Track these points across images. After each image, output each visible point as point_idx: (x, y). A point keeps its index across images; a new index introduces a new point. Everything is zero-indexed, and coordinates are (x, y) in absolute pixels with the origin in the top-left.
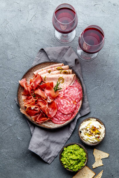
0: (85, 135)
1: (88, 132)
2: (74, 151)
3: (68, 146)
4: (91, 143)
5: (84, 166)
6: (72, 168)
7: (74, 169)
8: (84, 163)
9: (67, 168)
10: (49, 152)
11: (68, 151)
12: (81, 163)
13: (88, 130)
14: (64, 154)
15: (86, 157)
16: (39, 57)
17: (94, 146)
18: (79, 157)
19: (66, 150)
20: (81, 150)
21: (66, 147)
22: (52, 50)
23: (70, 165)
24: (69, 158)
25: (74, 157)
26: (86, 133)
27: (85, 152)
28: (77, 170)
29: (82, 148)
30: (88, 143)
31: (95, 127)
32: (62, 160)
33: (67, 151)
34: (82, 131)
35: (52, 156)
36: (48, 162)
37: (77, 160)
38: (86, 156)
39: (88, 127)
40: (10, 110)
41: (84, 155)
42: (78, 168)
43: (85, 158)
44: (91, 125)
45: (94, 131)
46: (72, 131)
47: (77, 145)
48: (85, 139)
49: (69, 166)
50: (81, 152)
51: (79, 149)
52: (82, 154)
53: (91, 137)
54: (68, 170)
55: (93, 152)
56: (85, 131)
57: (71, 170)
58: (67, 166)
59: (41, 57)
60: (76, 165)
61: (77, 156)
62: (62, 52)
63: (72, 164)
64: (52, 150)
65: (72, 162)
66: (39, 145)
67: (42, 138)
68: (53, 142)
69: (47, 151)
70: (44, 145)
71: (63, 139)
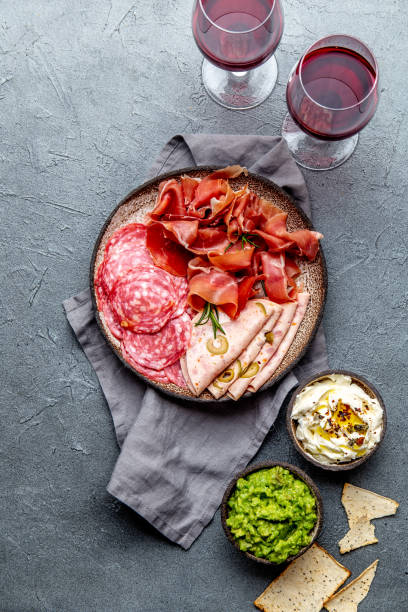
0: (313, 432)
1: (323, 423)
2: (273, 491)
3: (251, 473)
4: (333, 461)
5: (310, 546)
6: (266, 551)
7: (272, 555)
8: (308, 535)
9: (248, 550)
10: (184, 505)
11: (251, 490)
12: (298, 533)
13: (321, 417)
14: (238, 503)
15: (316, 513)
16: (165, 164)
17: (343, 471)
18: (289, 512)
19: (246, 487)
20: (299, 486)
21: (246, 477)
22: (214, 146)
23: (257, 540)
24: (255, 514)
25: (272, 511)
26: (314, 425)
27: (311, 493)
28: (284, 557)
29: (301, 480)
30: (323, 463)
31: (348, 407)
32: (229, 522)
33: (247, 492)
34: (301, 420)
35: (194, 521)
36: (179, 542)
37: (282, 522)
38: (315, 509)
39: (324, 406)
40: (46, 347)
41: (309, 506)
42: (287, 550)
43: (314, 516)
44: (332, 396)
45: (344, 420)
46: (266, 432)
47: (285, 468)
48: (312, 448)
49: (256, 544)
50: (298, 493)
51: (290, 482)
52: (301, 502)
53: (334, 439)
54: (251, 560)
55: (342, 494)
56: (311, 418)
57: (264, 557)
58: (249, 545)
60: (281, 541)
61: (285, 507)
62: (250, 154)
63: (265, 538)
64: (192, 499)
65: (266, 530)
66: (147, 481)
67: (159, 457)
68: (197, 471)
69: (175, 503)
70: (167, 483)
71: (234, 459)
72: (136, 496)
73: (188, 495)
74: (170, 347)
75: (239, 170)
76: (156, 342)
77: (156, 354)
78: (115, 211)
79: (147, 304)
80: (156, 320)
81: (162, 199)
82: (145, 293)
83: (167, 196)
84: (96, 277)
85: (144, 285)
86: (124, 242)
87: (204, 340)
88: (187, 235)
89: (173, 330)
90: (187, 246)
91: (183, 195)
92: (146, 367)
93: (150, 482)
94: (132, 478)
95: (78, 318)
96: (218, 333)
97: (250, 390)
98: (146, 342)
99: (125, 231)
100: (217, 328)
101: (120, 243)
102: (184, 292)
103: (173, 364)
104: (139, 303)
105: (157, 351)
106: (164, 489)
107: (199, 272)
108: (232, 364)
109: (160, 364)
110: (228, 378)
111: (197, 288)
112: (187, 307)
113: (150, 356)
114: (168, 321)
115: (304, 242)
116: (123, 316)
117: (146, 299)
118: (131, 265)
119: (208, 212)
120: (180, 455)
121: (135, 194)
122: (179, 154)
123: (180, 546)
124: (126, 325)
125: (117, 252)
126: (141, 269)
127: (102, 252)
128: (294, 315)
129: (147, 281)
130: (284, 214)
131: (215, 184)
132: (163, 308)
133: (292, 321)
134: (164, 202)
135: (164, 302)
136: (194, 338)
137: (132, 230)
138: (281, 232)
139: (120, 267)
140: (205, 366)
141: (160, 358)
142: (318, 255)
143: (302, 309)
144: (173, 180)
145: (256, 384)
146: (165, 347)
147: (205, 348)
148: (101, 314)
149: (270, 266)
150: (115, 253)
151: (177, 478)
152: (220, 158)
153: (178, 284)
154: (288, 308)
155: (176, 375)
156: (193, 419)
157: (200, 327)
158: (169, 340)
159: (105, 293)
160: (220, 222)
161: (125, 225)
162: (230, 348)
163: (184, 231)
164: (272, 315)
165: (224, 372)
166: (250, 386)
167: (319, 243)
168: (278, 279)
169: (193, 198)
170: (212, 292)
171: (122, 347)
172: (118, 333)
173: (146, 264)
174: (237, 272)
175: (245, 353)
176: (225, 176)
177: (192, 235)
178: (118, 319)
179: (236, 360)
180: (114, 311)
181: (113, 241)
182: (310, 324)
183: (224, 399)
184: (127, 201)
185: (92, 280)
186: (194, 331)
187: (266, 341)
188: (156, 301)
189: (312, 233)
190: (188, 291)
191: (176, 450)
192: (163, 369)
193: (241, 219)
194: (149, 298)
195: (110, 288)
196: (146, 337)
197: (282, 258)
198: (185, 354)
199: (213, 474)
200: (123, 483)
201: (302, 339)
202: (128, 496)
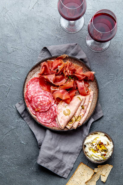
10: (63, 165)
16: (42, 57)
22: (57, 49)
35: (67, 169)
59: (45, 57)
62: (68, 50)
66: (50, 159)
67: (53, 150)
68: (66, 153)
69: (60, 164)
70: (56, 158)
71: (77, 148)
72: (47, 164)
73: (64, 161)
74: (52, 115)
75: (65, 56)
76: (47, 114)
78: (28, 74)
79: (43, 103)
80: (46, 107)
81: (42, 68)
82: (41, 99)
83: (44, 67)
84: (25, 96)
85: (41, 97)
86: (32, 84)
89: (52, 110)
90: (53, 82)
91: (49, 66)
92: (45, 123)
93: (51, 159)
94: (45, 158)
95: (21, 109)
97: (79, 125)
98: (44, 115)
99: (32, 80)
101: (31, 85)
103: (54, 120)
104: (40, 103)
105: (48, 117)
106: (56, 160)
109: (49, 121)
110: (72, 122)
111: (57, 96)
112: (55, 102)
113: (46, 119)
114: (50, 107)
115: (89, 75)
116: (35, 107)
117: (42, 101)
118: (35, 91)
119: (58, 70)
120: (60, 149)
121: (34, 68)
122: (45, 53)
123: (64, 178)
124: (37, 110)
125: (31, 87)
126: (39, 92)
127: (25, 88)
128: (90, 99)
129: (41, 95)
130: (82, 67)
131: (58, 61)
132: (48, 103)
133: (89, 101)
134: (43, 70)
136: (59, 111)
137: (34, 80)
138: (82, 73)
139: (32, 92)
140: (64, 120)
141: (49, 119)
142: (94, 79)
143: (92, 97)
144: (45, 62)
145: (81, 123)
146: (50, 115)
147: (63, 113)
148: (28, 108)
149: (79, 85)
150: (30, 88)
151: (60, 156)
152: (59, 52)
154: (88, 97)
155: (55, 124)
156: (62, 137)
158: (51, 113)
159: (28, 101)
160: (62, 73)
161: (32, 78)
162: (71, 113)
163: (51, 78)
164: (83, 100)
165: (70, 121)
167: (94, 75)
168: (82, 88)
169: (52, 67)
170: (62, 95)
171: (37, 117)
172: (35, 113)
173: (40, 90)
175: (76, 113)
176: (61, 58)
177: (54, 79)
178: (34, 109)
179: (73, 116)
180: (32, 106)
181: (29, 84)
182: (95, 101)
183: (72, 129)
184: (31, 71)
185: (24, 98)
188: (45, 101)
189: (91, 72)
191: (58, 148)
192: (50, 123)
193: (68, 71)
194: (43, 100)
195: (30, 99)
196: (44, 113)
197: (83, 82)
198: (57, 117)
199: (71, 153)
200: (42, 160)
201: (93, 106)
202: (44, 164)
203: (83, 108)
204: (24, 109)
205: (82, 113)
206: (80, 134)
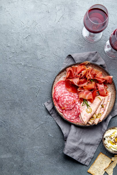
10: (85, 154)
22: (80, 56)
35: (89, 158)
36: (85, 164)
59: (69, 63)
62: (89, 57)
64: (87, 152)
66: (74, 149)
67: (77, 142)
68: (87, 144)
69: (83, 154)
70: (80, 149)
71: (97, 140)
72: (72, 154)
73: (86, 151)
74: (76, 113)
75: (87, 62)
76: (72, 112)
77: (72, 115)
78: (56, 78)
79: (68, 102)
80: (71, 106)
81: (68, 73)
82: (67, 99)
83: (69, 72)
84: (53, 97)
85: (67, 97)
86: (59, 86)
87: (85, 110)
88: (77, 82)
89: (76, 108)
90: (77, 85)
91: (73, 71)
92: (70, 119)
93: (75, 149)
94: (70, 149)
95: (49, 107)
96: (88, 107)
97: (100, 121)
98: (69, 112)
99: (59, 83)
100: (88, 106)
101: (58, 87)
102: (77, 97)
103: (77, 117)
104: (66, 102)
105: (73, 114)
106: (79, 151)
107: (81, 91)
108: (94, 115)
109: (74, 118)
110: (93, 119)
111: (81, 96)
112: (79, 101)
113: (71, 116)
114: (75, 106)
115: (108, 79)
116: (62, 106)
118: (62, 92)
119: (81, 75)
120: (82, 141)
121: (60, 73)
122: (70, 60)
123: (86, 165)
124: (63, 108)
125: (58, 89)
126: (65, 93)
127: (53, 90)
128: (108, 99)
129: (67, 96)
130: (101, 72)
131: (82, 67)
132: (73, 102)
133: (108, 101)
134: (69, 74)
135: (73, 101)
136: (82, 109)
137: (60, 82)
138: (102, 77)
139: (59, 93)
140: (87, 117)
141: (74, 116)
142: (112, 82)
143: (110, 97)
144: (70, 68)
146: (75, 113)
147: (85, 111)
148: (56, 106)
149: (100, 87)
151: (82, 147)
152: (82, 59)
153: (75, 95)
154: (106, 98)
155: (79, 120)
156: (84, 131)
157: (83, 106)
158: (75, 111)
159: (56, 101)
160: (85, 77)
161: (58, 81)
162: (92, 111)
163: (76, 81)
164: (102, 100)
165: (92, 117)
166: (100, 120)
167: (112, 79)
168: (103, 90)
169: (76, 71)
170: (85, 96)
171: (63, 115)
172: (61, 111)
173: (66, 91)
174: (91, 90)
175: (97, 111)
176: (84, 64)
177: (78, 82)
178: (61, 107)
179: (95, 113)
180: (59, 105)
181: (56, 86)
182: (113, 101)
183: (93, 124)
184: (58, 75)
185: (52, 97)
186: (82, 107)
187: (102, 107)
188: (70, 101)
189: (110, 76)
190: (78, 97)
191: (81, 140)
192: (75, 119)
193: (90, 75)
194: (68, 100)
195: (57, 99)
196: (69, 111)
197: (103, 84)
198: (80, 114)
199: (92, 145)
200: (68, 151)
201: (112, 105)
202: (70, 154)
203: (103, 107)
204: (52, 107)
205: (102, 111)
206: (100, 128)
